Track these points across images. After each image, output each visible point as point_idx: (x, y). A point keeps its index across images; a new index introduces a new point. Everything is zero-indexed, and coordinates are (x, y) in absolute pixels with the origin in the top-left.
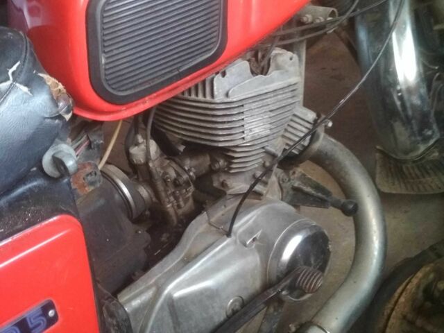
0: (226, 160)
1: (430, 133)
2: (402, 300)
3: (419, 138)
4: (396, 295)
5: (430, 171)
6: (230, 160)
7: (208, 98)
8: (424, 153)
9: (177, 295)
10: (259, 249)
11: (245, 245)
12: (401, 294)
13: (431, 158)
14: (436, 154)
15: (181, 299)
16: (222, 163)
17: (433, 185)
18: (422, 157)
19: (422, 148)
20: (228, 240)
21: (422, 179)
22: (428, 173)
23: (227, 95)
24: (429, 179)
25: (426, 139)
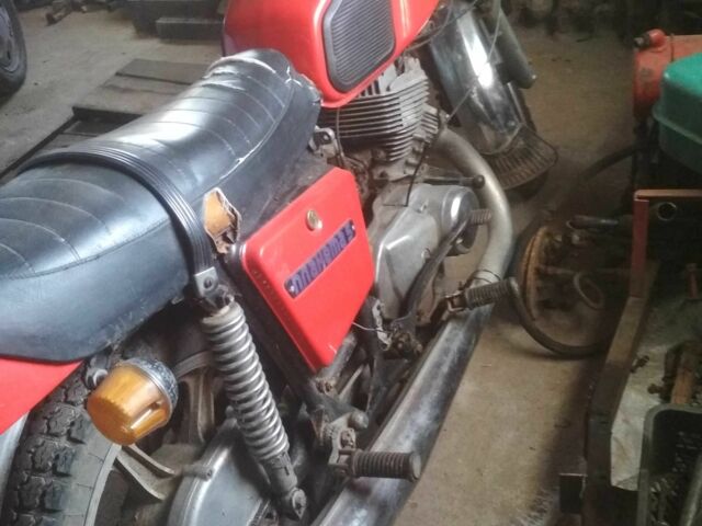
0: (385, 151)
1: (513, 124)
2: (533, 254)
3: (505, 130)
4: (527, 253)
5: (520, 160)
6: (389, 150)
7: (375, 95)
8: (512, 143)
9: (389, 247)
10: (430, 213)
11: (419, 211)
12: (530, 251)
13: (518, 146)
14: (522, 143)
15: (393, 249)
16: (382, 154)
17: (523, 174)
18: (511, 148)
19: (509, 139)
20: (407, 209)
21: (514, 170)
22: (518, 162)
23: (388, 89)
24: (520, 168)
25: (511, 130)
